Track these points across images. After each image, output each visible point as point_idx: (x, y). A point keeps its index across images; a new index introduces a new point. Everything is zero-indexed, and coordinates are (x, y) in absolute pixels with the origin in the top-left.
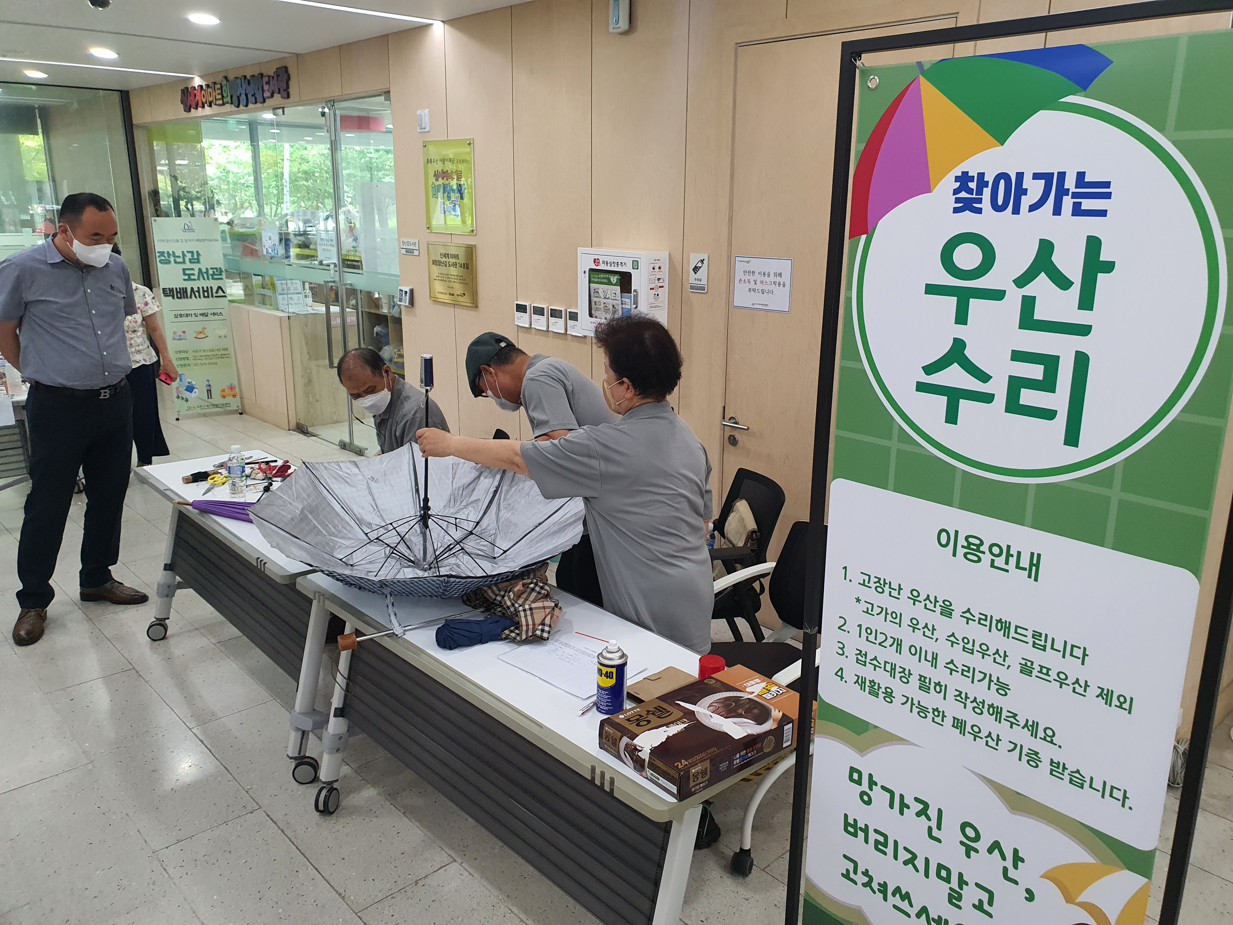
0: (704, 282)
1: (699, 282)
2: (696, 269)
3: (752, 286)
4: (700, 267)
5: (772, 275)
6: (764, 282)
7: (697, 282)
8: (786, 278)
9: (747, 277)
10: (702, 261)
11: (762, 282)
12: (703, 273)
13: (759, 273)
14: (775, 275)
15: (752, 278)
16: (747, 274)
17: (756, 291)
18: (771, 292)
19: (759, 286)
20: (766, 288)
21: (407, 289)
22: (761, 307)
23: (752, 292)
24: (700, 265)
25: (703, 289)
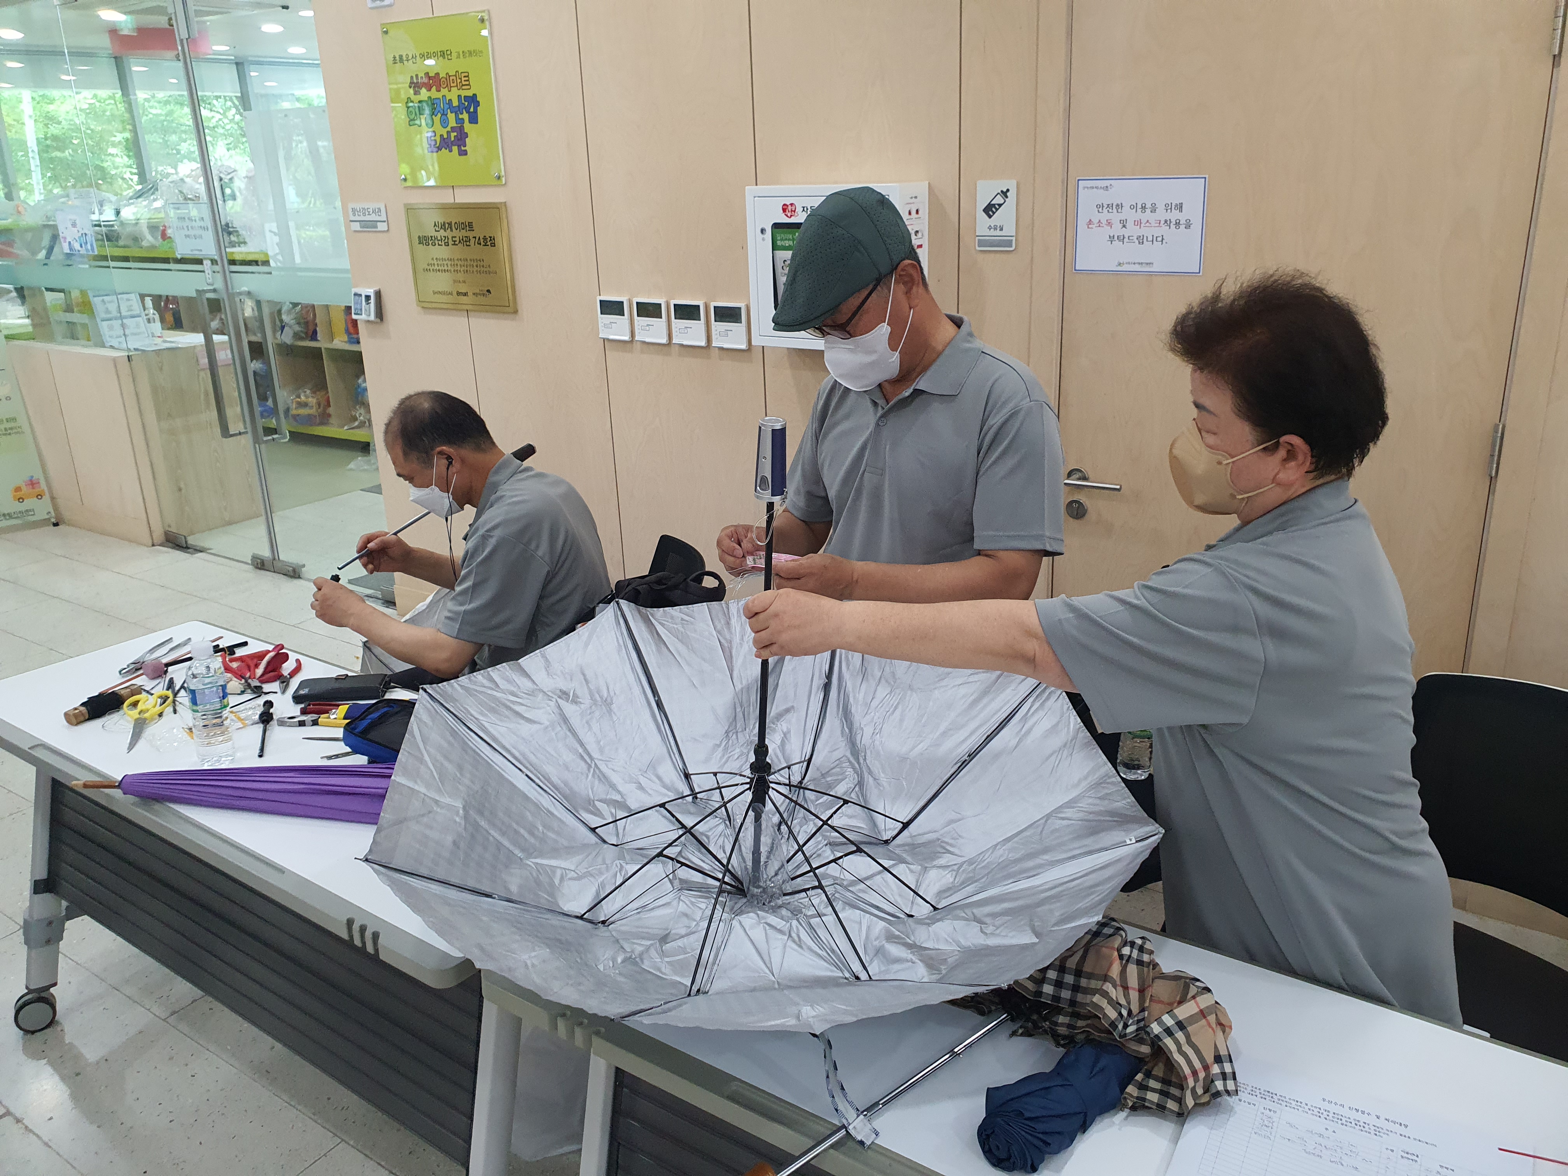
0: (1010, 230)
1: (998, 233)
2: (990, 210)
3: (1117, 230)
4: (1000, 205)
5: (1161, 208)
6: (1144, 221)
7: (992, 232)
8: (1193, 211)
9: (1105, 216)
10: (1005, 194)
11: (1138, 223)
12: (1006, 216)
13: (1132, 207)
14: (1168, 207)
15: (1115, 217)
16: (1105, 211)
17: (1126, 240)
18: (1160, 239)
19: (1132, 230)
20: (1147, 232)
21: (371, 292)
22: (1137, 268)
23: (1116, 243)
24: (999, 200)
25: (1009, 243)
